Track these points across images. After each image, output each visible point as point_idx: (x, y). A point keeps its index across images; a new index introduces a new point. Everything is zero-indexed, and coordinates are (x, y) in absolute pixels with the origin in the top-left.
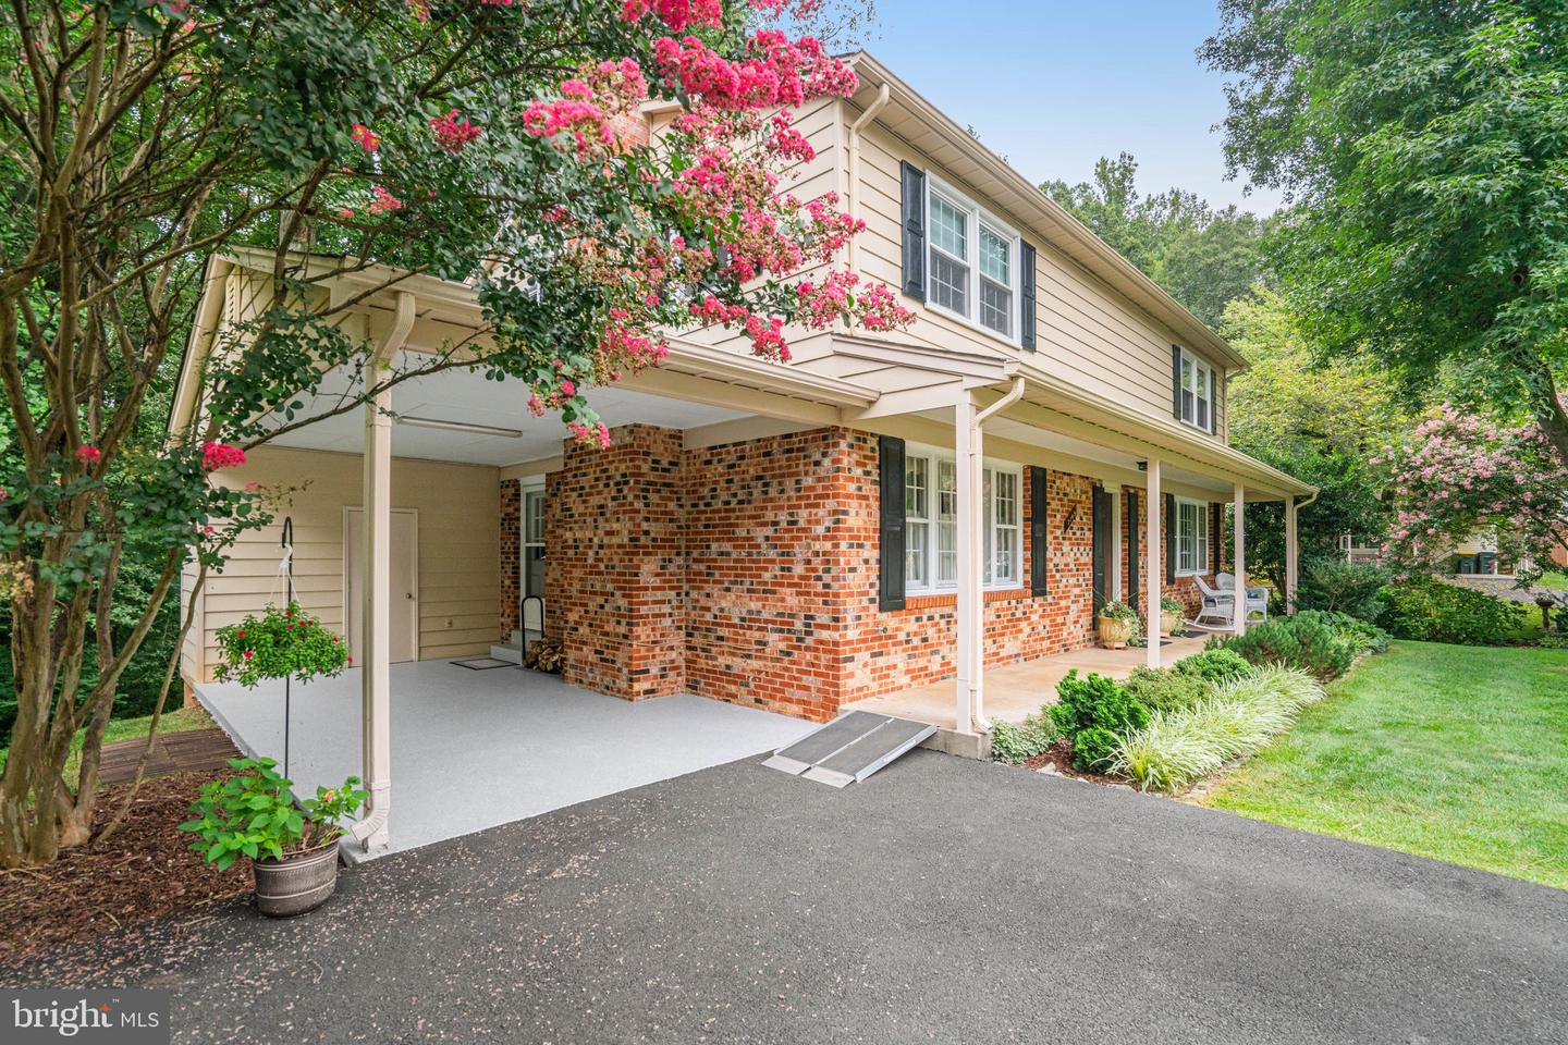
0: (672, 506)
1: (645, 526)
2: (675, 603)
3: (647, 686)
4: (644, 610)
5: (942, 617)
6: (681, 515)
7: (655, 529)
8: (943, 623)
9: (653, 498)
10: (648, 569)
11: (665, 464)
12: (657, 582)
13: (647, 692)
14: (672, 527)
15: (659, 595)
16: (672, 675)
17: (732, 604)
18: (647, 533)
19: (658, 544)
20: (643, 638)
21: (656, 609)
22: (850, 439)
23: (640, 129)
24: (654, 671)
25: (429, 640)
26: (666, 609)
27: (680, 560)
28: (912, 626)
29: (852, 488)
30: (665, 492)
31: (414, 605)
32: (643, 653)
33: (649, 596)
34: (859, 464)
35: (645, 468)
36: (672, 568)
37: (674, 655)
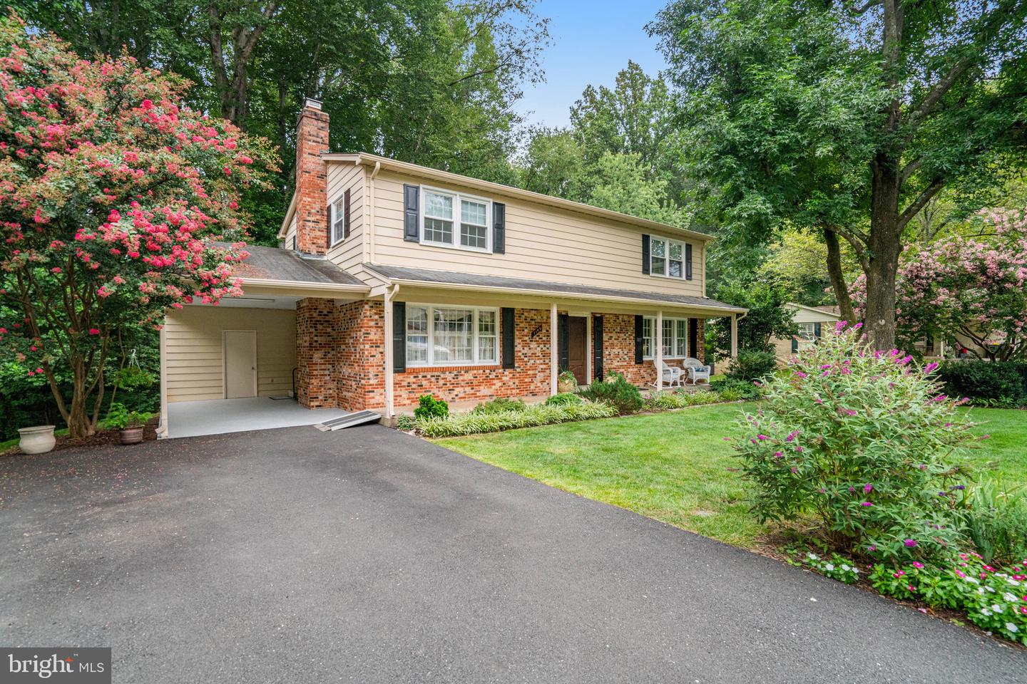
0: (329, 330)
1: (315, 338)
2: (331, 370)
3: (317, 404)
4: (315, 373)
5: (432, 376)
6: (333, 333)
7: (320, 339)
8: (433, 379)
9: (319, 327)
10: (317, 356)
11: (325, 312)
12: (322, 361)
13: (317, 406)
14: (330, 339)
15: (323, 367)
16: (330, 400)
17: (346, 371)
18: (316, 341)
19: (321, 346)
20: (315, 384)
21: (322, 372)
22: (370, 304)
23: (322, 168)
24: (321, 398)
25: (260, 389)
26: (327, 372)
27: (334, 352)
28: (412, 379)
29: (372, 324)
30: (325, 324)
31: (255, 372)
32: (315, 390)
33: (318, 367)
34: (376, 314)
35: (315, 315)
36: (330, 355)
37: (331, 392)
